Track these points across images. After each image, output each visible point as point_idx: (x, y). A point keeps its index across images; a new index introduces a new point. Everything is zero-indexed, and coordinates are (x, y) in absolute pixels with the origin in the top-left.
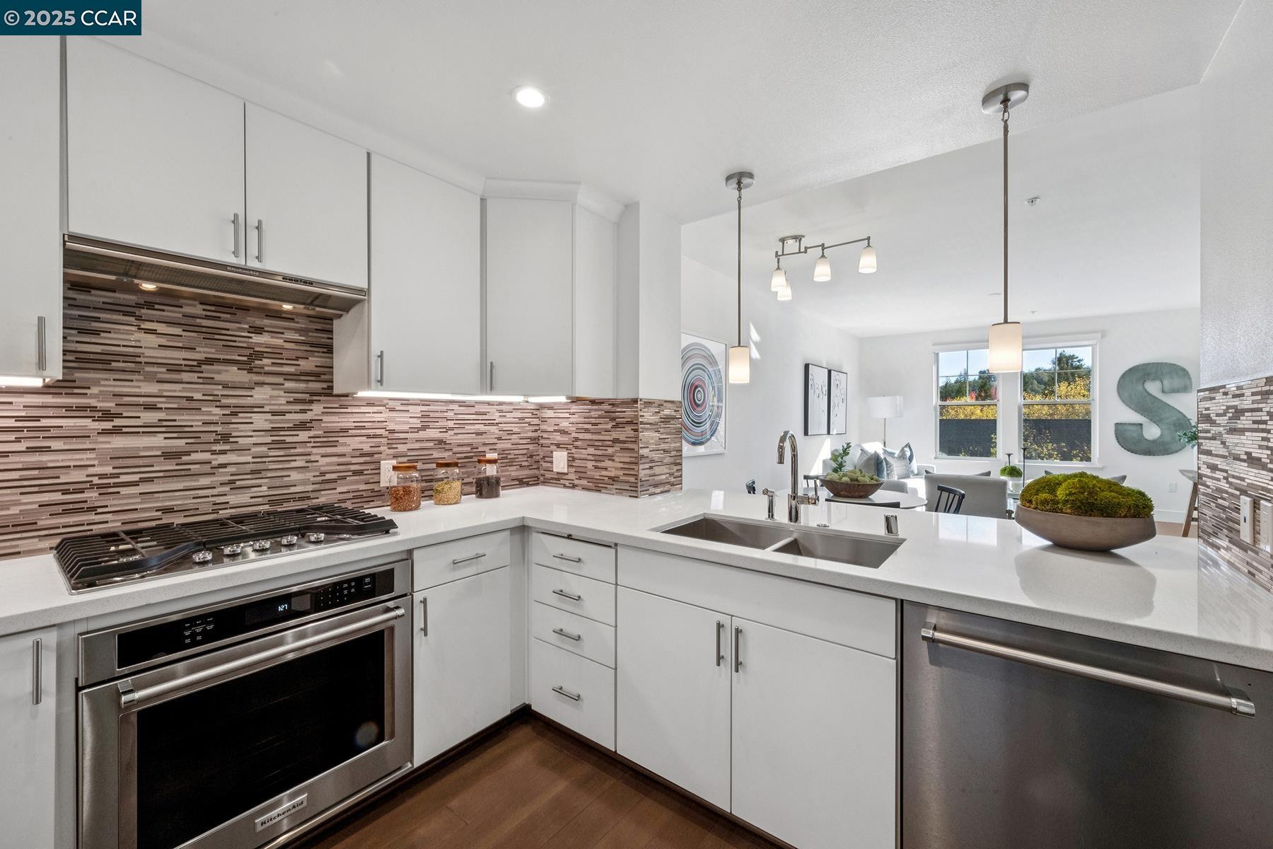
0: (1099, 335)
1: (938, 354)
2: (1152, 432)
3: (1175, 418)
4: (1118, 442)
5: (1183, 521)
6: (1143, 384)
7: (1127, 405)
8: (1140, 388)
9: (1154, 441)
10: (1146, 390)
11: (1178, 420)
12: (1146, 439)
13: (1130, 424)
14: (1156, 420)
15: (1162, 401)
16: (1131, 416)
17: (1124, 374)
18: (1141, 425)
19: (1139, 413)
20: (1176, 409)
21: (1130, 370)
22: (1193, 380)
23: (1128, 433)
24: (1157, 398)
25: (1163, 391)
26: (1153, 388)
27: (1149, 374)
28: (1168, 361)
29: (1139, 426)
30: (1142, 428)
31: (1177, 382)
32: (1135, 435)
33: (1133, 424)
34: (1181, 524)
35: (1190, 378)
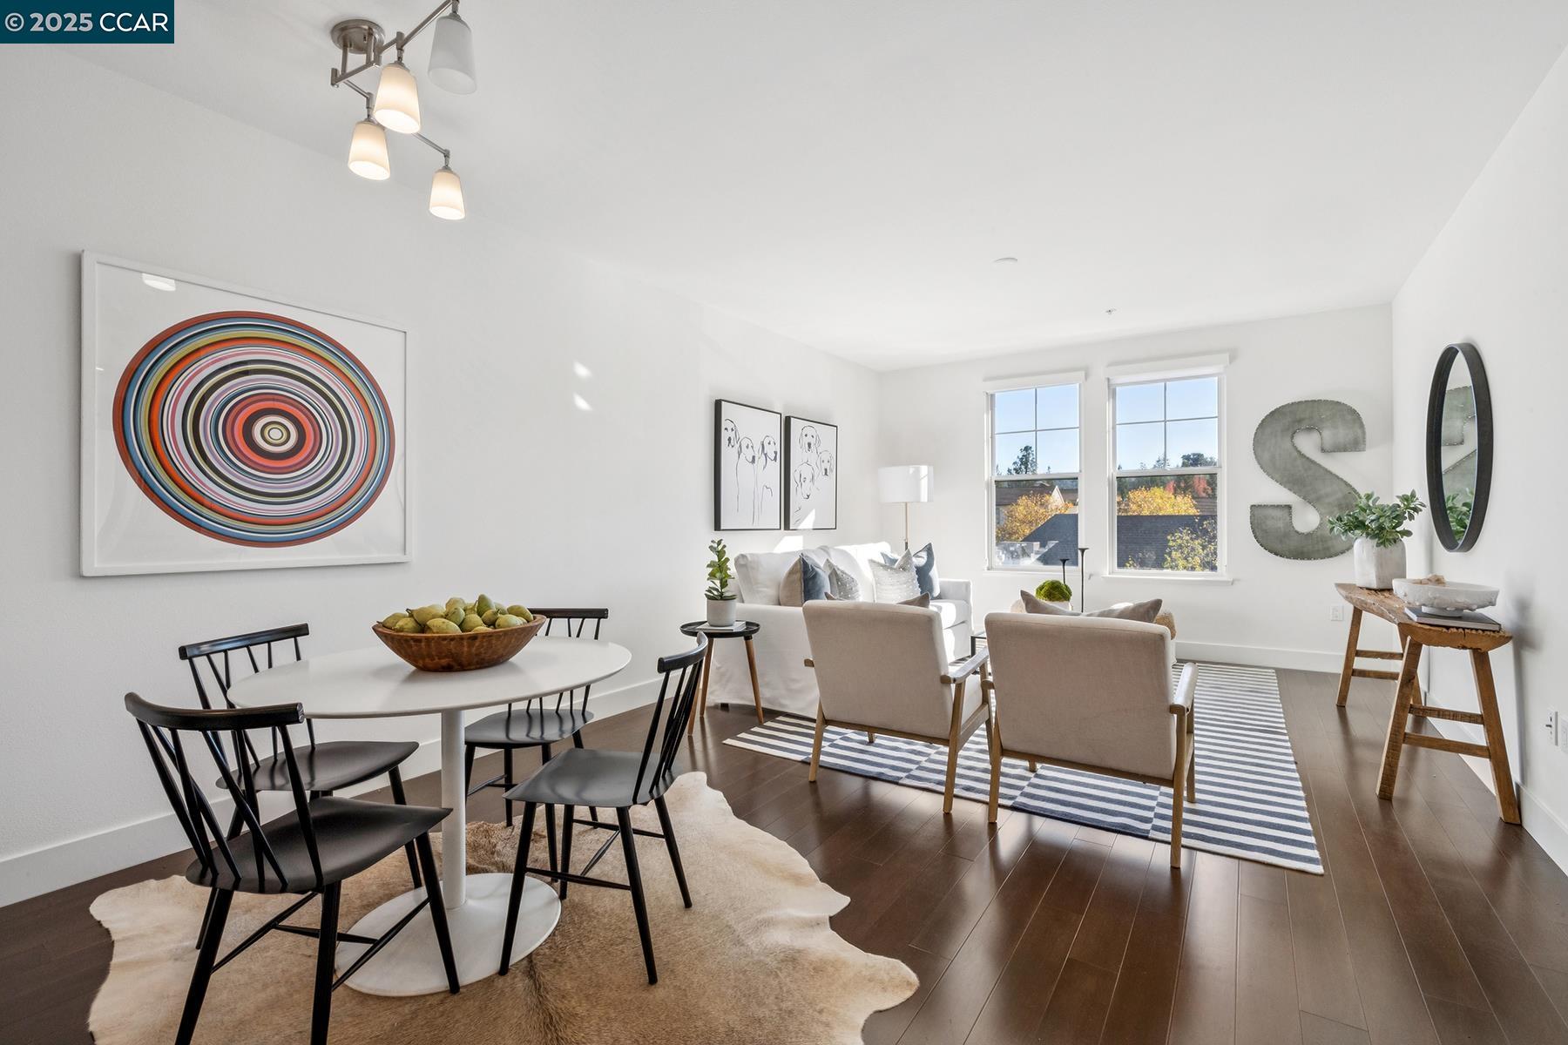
0: (1226, 356)
1: (992, 396)
2: (1307, 519)
3: (1339, 495)
4: (1256, 537)
5: (1339, 669)
6: (1292, 437)
7: (1268, 474)
8: (1288, 445)
9: (1309, 535)
10: (1296, 448)
11: (1345, 497)
12: (1297, 532)
13: (1273, 507)
14: (1312, 499)
15: (1319, 466)
16: (1278, 494)
17: (1263, 421)
18: (1289, 507)
19: (1285, 487)
20: (1342, 479)
21: (1272, 413)
22: (1367, 430)
23: (1270, 523)
24: (1313, 462)
25: (1323, 450)
26: (1307, 444)
27: (1300, 421)
28: (1330, 398)
29: (1286, 510)
30: (1290, 514)
31: (1343, 434)
32: (1280, 524)
33: (1278, 506)
34: (1335, 675)
35: (1362, 426)
